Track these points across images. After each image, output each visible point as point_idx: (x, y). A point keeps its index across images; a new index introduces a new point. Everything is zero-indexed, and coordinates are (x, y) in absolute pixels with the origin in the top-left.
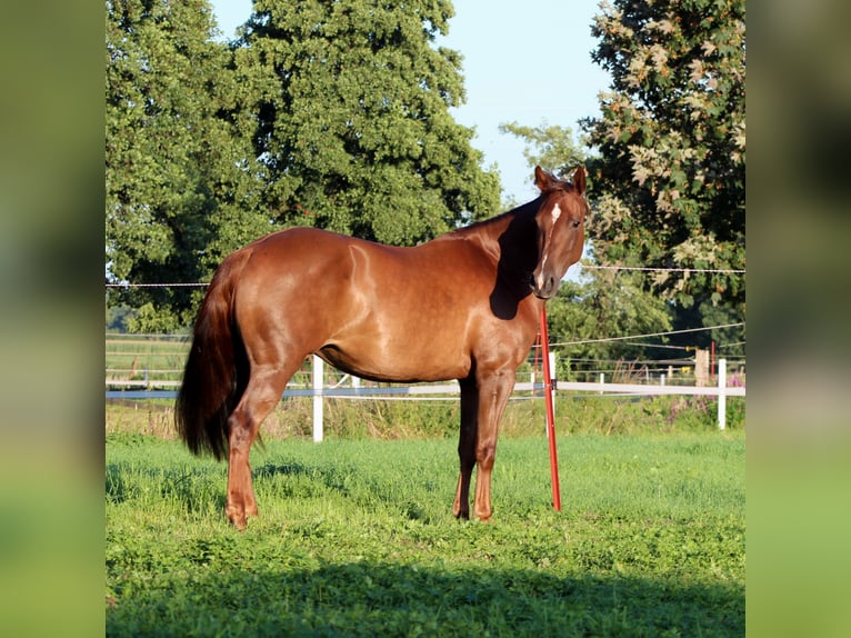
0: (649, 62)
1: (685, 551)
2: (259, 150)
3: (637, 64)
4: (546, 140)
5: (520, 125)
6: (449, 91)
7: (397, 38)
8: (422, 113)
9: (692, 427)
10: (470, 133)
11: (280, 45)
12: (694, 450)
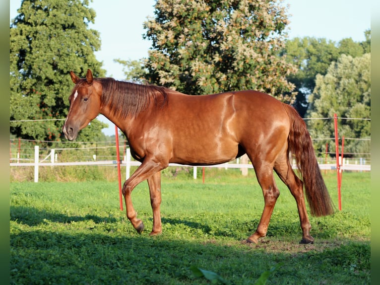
0: (166, 37)
1: (166, 227)
2: (19, 68)
3: (162, 37)
4: (131, 65)
5: (121, 60)
6: (95, 46)
7: (72, 26)
8: (83, 55)
9: (183, 178)
10: (101, 64)
11: (28, 28)
12: (181, 187)
